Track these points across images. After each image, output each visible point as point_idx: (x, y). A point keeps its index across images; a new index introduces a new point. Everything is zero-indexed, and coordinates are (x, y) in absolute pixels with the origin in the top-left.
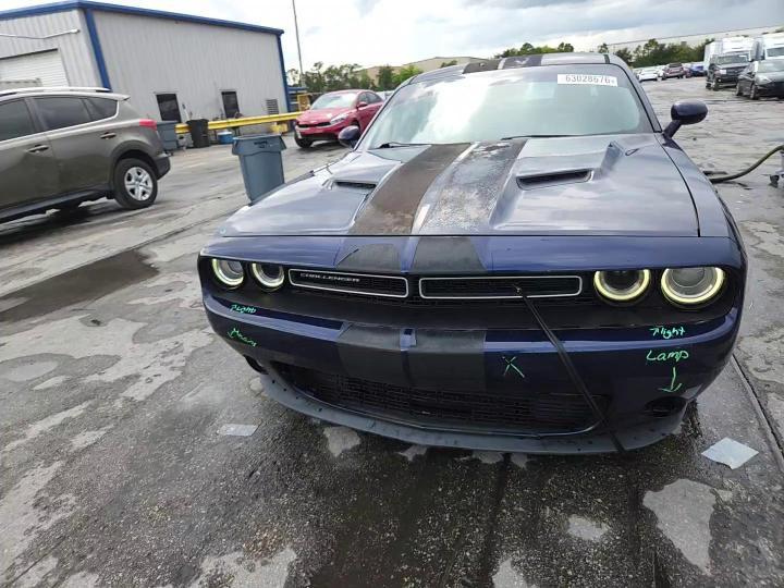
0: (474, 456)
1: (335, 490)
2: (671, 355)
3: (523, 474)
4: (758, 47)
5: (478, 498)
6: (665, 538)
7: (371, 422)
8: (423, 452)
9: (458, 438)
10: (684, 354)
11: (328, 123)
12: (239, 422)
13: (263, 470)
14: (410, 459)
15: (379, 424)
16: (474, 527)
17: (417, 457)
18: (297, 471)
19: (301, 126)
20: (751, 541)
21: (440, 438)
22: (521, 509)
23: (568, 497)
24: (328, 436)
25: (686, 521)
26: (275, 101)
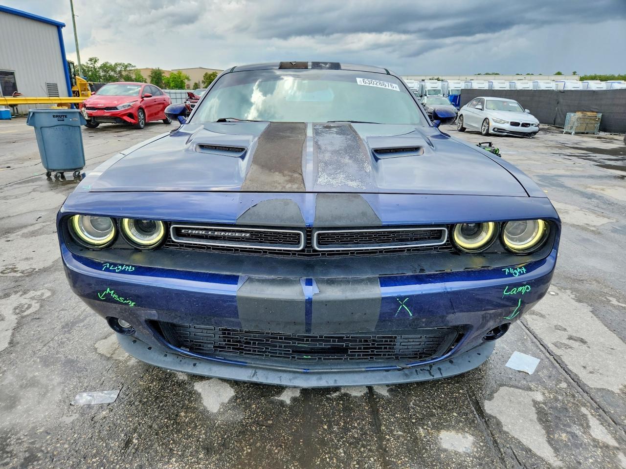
0: (343, 391)
1: (224, 445)
2: (520, 289)
3: (389, 401)
4: (422, 87)
5: (362, 429)
6: (513, 437)
7: (250, 372)
8: (297, 394)
9: (337, 377)
10: (528, 288)
11: (115, 108)
12: (94, 389)
13: (140, 436)
14: (288, 402)
15: (260, 373)
16: (369, 457)
17: (294, 399)
18: (179, 431)
19: (88, 108)
20: (569, 429)
21: (320, 379)
22: (400, 433)
23: (431, 416)
24: (200, 391)
25: (521, 421)
26: (55, 85)
